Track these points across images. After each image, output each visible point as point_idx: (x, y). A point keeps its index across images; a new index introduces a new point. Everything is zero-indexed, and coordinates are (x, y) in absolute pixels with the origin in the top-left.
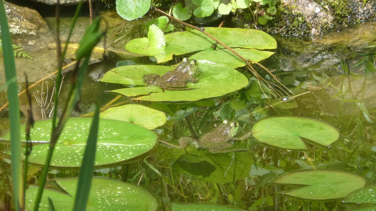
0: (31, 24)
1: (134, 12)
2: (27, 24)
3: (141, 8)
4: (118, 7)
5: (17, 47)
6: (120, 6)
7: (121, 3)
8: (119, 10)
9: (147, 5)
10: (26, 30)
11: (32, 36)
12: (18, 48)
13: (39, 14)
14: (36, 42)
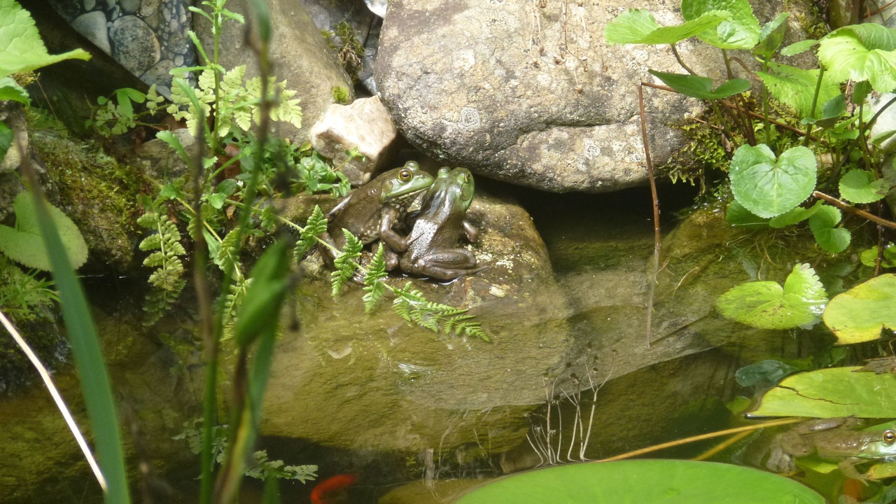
0: (503, 240)
1: (775, 198)
2: (494, 240)
3: (791, 187)
4: (734, 185)
5: (455, 312)
6: (739, 184)
7: (742, 177)
8: (739, 193)
9: (806, 180)
10: (490, 255)
11: (503, 270)
12: (458, 314)
13: (527, 215)
14: (510, 290)
